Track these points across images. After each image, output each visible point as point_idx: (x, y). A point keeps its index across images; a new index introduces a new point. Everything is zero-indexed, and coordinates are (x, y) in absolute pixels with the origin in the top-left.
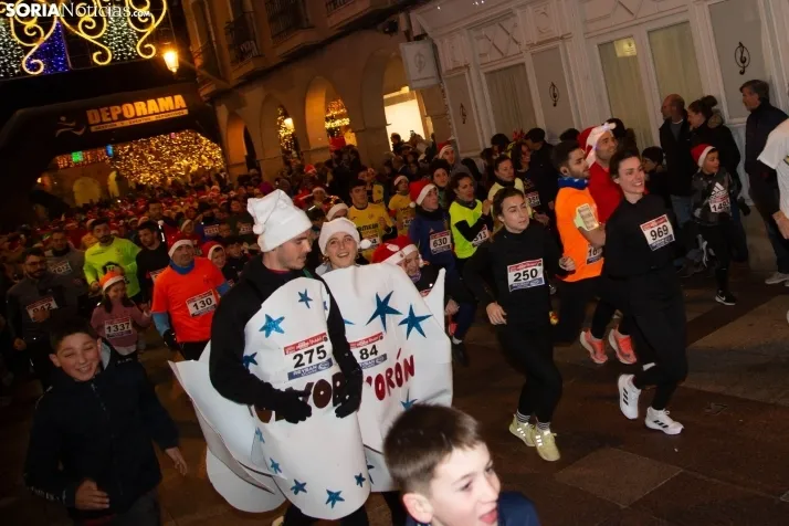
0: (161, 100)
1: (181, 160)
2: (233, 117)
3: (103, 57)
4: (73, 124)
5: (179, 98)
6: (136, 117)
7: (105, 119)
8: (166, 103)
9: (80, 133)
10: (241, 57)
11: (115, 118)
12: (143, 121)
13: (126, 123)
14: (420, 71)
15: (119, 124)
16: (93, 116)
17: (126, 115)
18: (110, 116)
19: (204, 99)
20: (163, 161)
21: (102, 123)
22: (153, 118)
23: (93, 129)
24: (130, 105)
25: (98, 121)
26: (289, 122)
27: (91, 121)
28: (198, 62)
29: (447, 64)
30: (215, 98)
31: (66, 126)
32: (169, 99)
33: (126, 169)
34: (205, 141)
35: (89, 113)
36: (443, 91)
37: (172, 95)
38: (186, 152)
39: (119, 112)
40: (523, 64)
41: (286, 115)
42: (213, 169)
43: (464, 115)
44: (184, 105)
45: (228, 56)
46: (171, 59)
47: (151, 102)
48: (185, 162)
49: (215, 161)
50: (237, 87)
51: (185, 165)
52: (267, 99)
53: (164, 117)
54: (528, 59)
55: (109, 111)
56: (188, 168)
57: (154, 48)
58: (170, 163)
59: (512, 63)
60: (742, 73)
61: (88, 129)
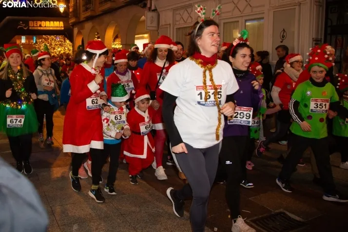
0: (55, 22)
1: (58, 48)
2: (79, 33)
4: (24, 25)
6: (45, 27)
7: (35, 25)
8: (57, 24)
9: (25, 29)
10: (87, 9)
11: (38, 25)
12: (48, 29)
13: (42, 28)
14: (151, 23)
15: (39, 28)
16: (31, 24)
17: (42, 25)
18: (37, 25)
19: (71, 24)
20: (52, 48)
21: (33, 26)
22: (51, 28)
23: (30, 28)
24: (44, 22)
25: (32, 25)
27: (30, 25)
28: (71, 10)
29: (162, 22)
30: (74, 25)
31: (21, 25)
32: (58, 22)
33: (39, 48)
34: (68, 41)
35: (30, 22)
36: (158, 33)
38: (60, 45)
39: (40, 24)
42: (69, 53)
44: (63, 26)
45: (82, 8)
47: (52, 22)
48: (59, 49)
49: (70, 50)
50: (83, 22)
51: (59, 50)
52: (93, 27)
53: (55, 29)
55: (37, 23)
56: (60, 52)
58: (54, 49)
59: (188, 26)
60: (282, 42)
61: (28, 28)
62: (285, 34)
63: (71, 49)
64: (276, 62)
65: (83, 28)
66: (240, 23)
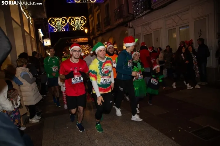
0: (84, 38)
3: (75, 29)
5: (87, 38)
8: (85, 39)
9: (70, 43)
10: (98, 30)
12: (80, 42)
13: (78, 42)
14: (131, 34)
15: (76, 42)
16: (72, 40)
18: (75, 40)
19: (91, 39)
22: (82, 42)
23: (72, 42)
28: (91, 32)
29: (136, 34)
30: (94, 38)
31: (68, 41)
32: (85, 38)
35: (72, 39)
37: (86, 38)
38: (87, 49)
39: (77, 40)
40: (151, 34)
43: (138, 43)
44: (88, 40)
45: (96, 30)
46: (86, 31)
47: (82, 39)
50: (97, 37)
52: (102, 39)
54: (153, 33)
56: (88, 53)
57: (83, 28)
59: (149, 33)
60: (200, 37)
61: (71, 43)
62: (201, 32)
64: (197, 47)
65: (97, 40)
66: (176, 29)
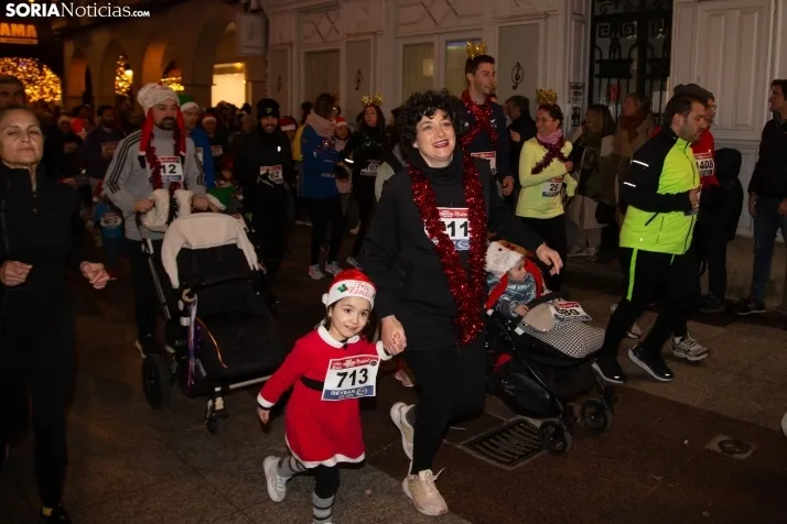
0: (14, 26)
2: (79, 55)
5: (31, 28)
8: (18, 29)
14: (250, 40)
19: (56, 34)
26: (129, 73)
29: (274, 39)
30: (64, 34)
32: (22, 27)
34: (49, 74)
36: (266, 61)
38: (30, 81)
40: (337, 51)
41: (127, 68)
42: (52, 102)
43: (280, 84)
44: (35, 36)
49: (55, 95)
52: (112, 42)
53: (14, 41)
54: (342, 47)
59: (330, 47)
62: (520, 73)
63: (59, 92)
66: (436, 47)
